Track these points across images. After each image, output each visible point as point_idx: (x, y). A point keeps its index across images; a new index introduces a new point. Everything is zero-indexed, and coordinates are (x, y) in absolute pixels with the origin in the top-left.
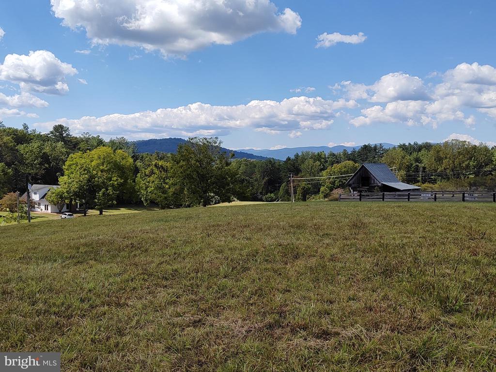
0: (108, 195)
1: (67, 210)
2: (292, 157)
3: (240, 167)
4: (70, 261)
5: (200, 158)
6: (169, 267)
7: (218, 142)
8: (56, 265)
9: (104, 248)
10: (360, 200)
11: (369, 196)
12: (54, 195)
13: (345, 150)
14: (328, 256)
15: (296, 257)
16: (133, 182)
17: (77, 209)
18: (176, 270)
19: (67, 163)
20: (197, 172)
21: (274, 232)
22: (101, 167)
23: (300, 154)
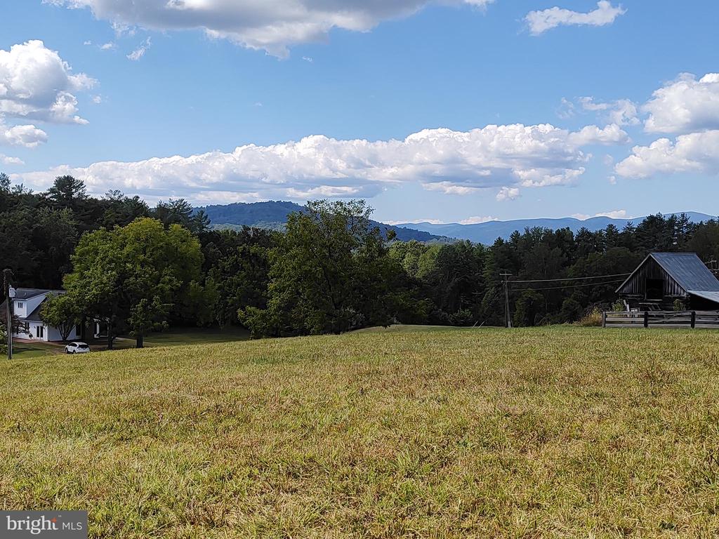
0: (154, 310)
1: (77, 338)
2: (507, 239)
3: (404, 257)
4: (106, 436)
5: (329, 240)
6: (295, 452)
7: (365, 210)
8: (80, 442)
9: (165, 413)
10: (646, 326)
11: (662, 317)
12: (55, 308)
13: (611, 226)
14: (607, 438)
15: (543, 439)
16: (200, 285)
17: (95, 336)
18: (311, 460)
19: (78, 250)
20: (324, 267)
21: (489, 388)
22: (142, 257)
23: (522, 233)
